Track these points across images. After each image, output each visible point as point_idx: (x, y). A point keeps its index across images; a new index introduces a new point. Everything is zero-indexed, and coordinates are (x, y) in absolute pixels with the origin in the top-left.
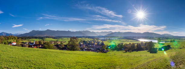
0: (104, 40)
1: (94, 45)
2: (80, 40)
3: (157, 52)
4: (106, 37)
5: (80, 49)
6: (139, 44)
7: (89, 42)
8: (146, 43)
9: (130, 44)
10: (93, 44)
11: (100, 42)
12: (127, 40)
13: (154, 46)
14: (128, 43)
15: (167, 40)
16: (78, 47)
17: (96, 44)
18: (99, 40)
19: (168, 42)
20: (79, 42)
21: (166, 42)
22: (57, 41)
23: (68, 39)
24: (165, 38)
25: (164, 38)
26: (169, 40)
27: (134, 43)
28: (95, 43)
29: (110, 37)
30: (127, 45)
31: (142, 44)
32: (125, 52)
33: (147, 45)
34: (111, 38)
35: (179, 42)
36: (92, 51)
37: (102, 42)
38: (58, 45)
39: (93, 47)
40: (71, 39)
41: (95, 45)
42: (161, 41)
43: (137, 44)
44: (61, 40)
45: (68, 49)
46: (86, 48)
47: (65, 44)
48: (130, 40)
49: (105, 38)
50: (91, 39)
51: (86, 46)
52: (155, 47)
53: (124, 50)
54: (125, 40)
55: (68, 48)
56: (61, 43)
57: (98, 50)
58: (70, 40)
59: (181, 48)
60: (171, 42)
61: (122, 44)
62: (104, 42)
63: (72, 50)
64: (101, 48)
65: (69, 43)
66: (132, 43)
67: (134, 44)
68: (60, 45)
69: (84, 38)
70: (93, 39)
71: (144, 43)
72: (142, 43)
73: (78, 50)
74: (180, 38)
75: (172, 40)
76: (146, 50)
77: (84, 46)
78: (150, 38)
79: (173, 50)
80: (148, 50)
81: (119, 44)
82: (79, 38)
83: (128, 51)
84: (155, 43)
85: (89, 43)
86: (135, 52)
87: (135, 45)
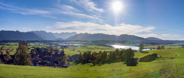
0: (65, 47)
1: (51, 56)
2: (32, 46)
3: (138, 64)
4: (69, 41)
5: (31, 63)
6: (112, 53)
7: (43, 51)
8: (123, 51)
9: (100, 52)
10: (50, 54)
11: (60, 51)
12: (97, 47)
13: (134, 55)
14: (98, 51)
15: (153, 47)
16: (29, 60)
17: (54, 53)
18: (59, 47)
19: (154, 48)
20: (30, 50)
21: (151, 49)
22: (2, 49)
23: (16, 45)
24: (151, 43)
25: (148, 43)
26: (156, 47)
27: (106, 50)
28: (52, 52)
29: (72, 42)
30: (96, 54)
31: (116, 53)
32: (93, 65)
33: (123, 53)
34: (74, 44)
35: (170, 48)
36: (47, 66)
37: (62, 50)
38: (3, 55)
39: (49, 59)
40: (20, 46)
41: (53, 55)
42: (144, 49)
43: (109, 53)
44: (6, 47)
45: (15, 63)
46: (40, 60)
47: (12, 53)
48: (100, 47)
49: (67, 44)
50: (48, 46)
51: (39, 57)
52: (135, 57)
53: (91, 62)
54: (93, 46)
55: (16, 61)
56: (7, 52)
57: (56, 64)
58: (18, 47)
59: (172, 58)
60: (159, 48)
61: (90, 52)
62: (65, 50)
63: (21, 65)
64: (60, 61)
65: (17, 52)
66: (103, 51)
67: (105, 53)
68: (5, 55)
69: (37, 44)
70: (50, 44)
71: (120, 50)
72: (117, 50)
73: (29, 65)
74: (172, 43)
75: (161, 46)
76: (122, 61)
77: (38, 57)
78: (129, 44)
79: (161, 60)
80: (124, 61)
81: (85, 53)
82: (31, 44)
83: (97, 63)
84: (136, 51)
85: (45, 52)
86: (106, 65)
87: (108, 54)
